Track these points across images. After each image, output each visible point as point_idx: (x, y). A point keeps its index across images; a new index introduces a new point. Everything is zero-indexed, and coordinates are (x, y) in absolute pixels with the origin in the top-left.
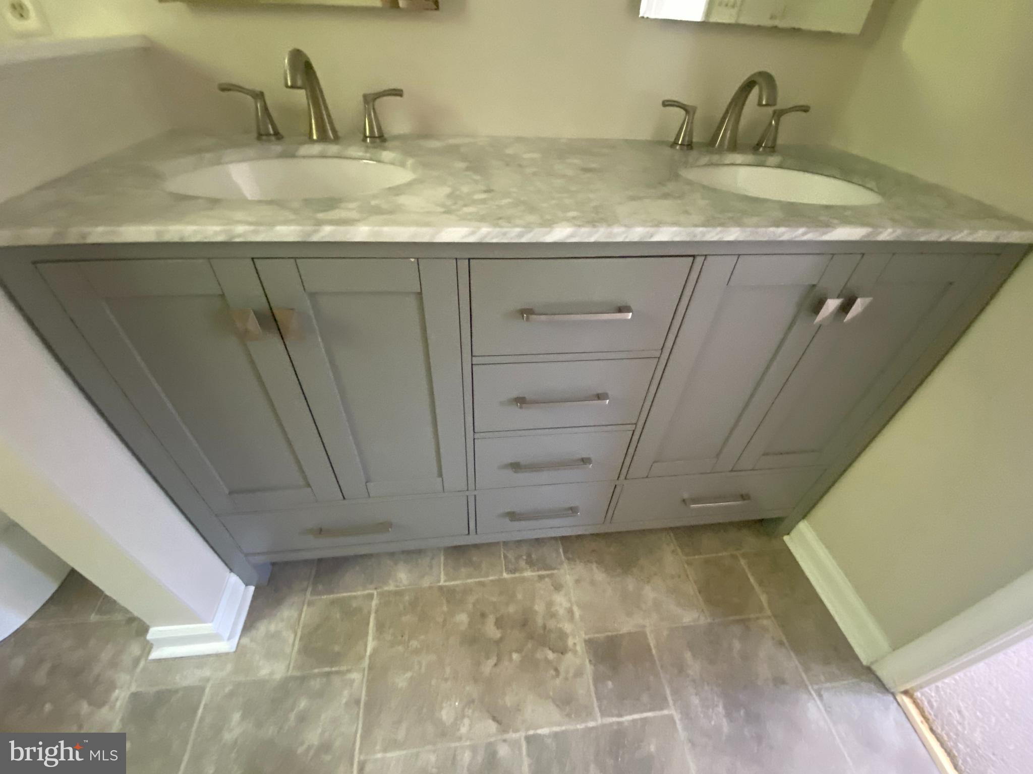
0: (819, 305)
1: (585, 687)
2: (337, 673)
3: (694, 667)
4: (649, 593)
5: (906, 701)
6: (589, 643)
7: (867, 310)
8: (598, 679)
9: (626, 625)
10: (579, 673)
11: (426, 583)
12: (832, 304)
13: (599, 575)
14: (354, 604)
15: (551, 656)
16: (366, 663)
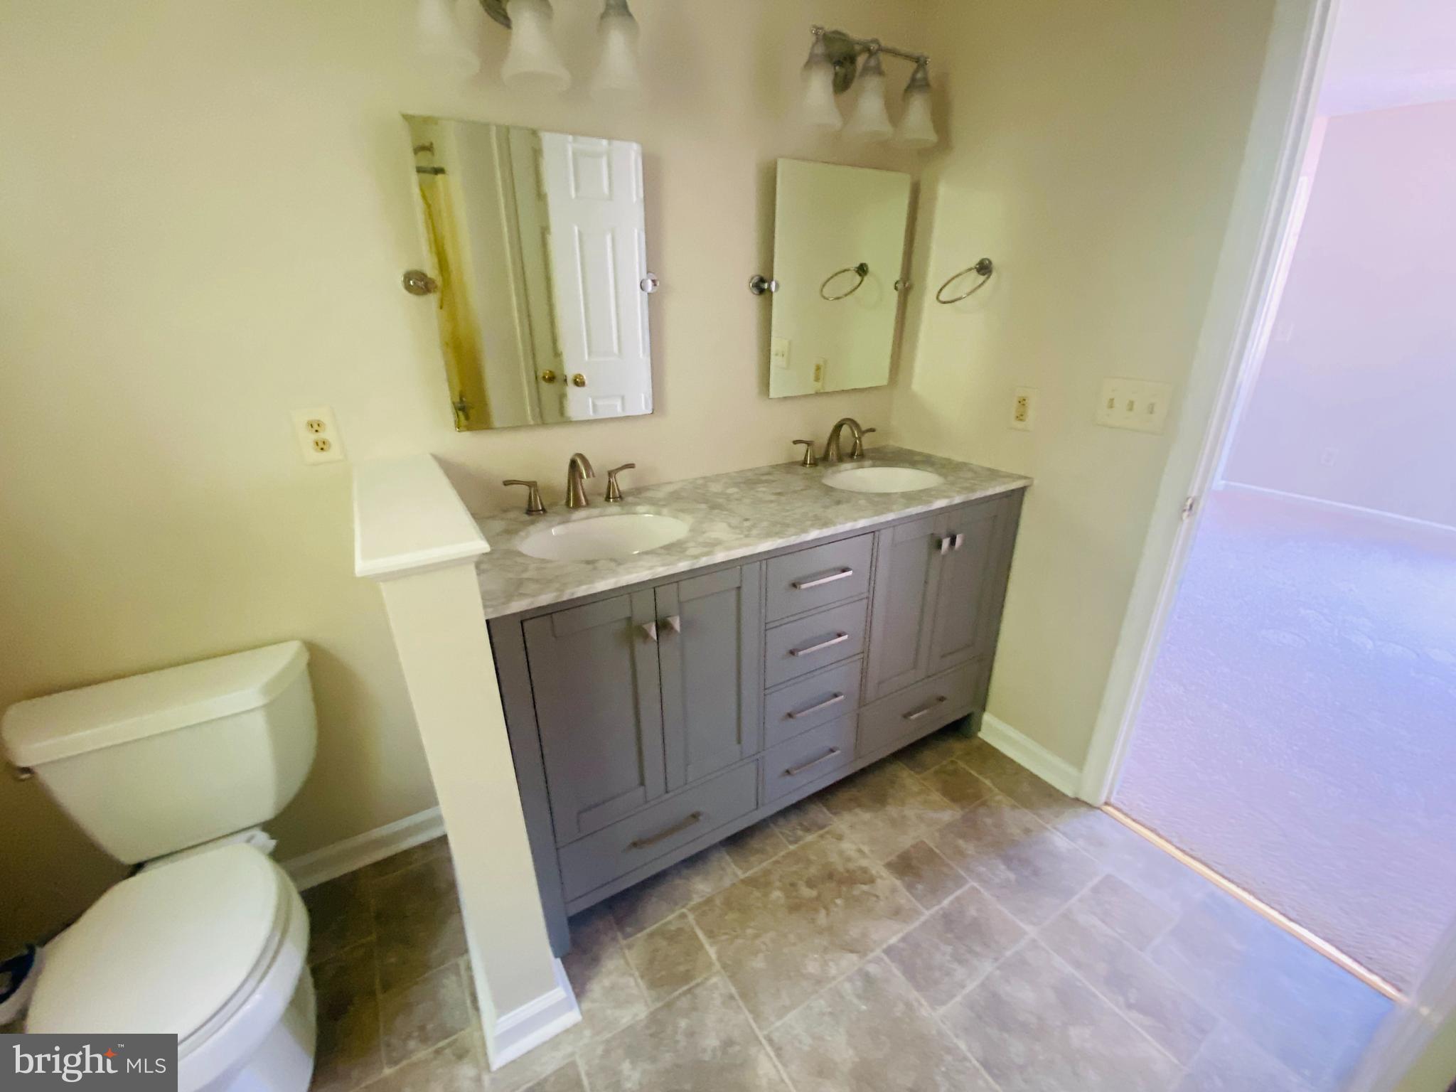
0: (939, 545)
1: (904, 898)
2: (698, 985)
3: (969, 848)
4: (910, 812)
5: (1109, 809)
6: (889, 865)
7: (964, 541)
8: (910, 887)
9: (906, 841)
10: (894, 890)
11: (727, 882)
12: (946, 543)
13: (867, 816)
14: (673, 928)
15: (865, 888)
16: (717, 966)
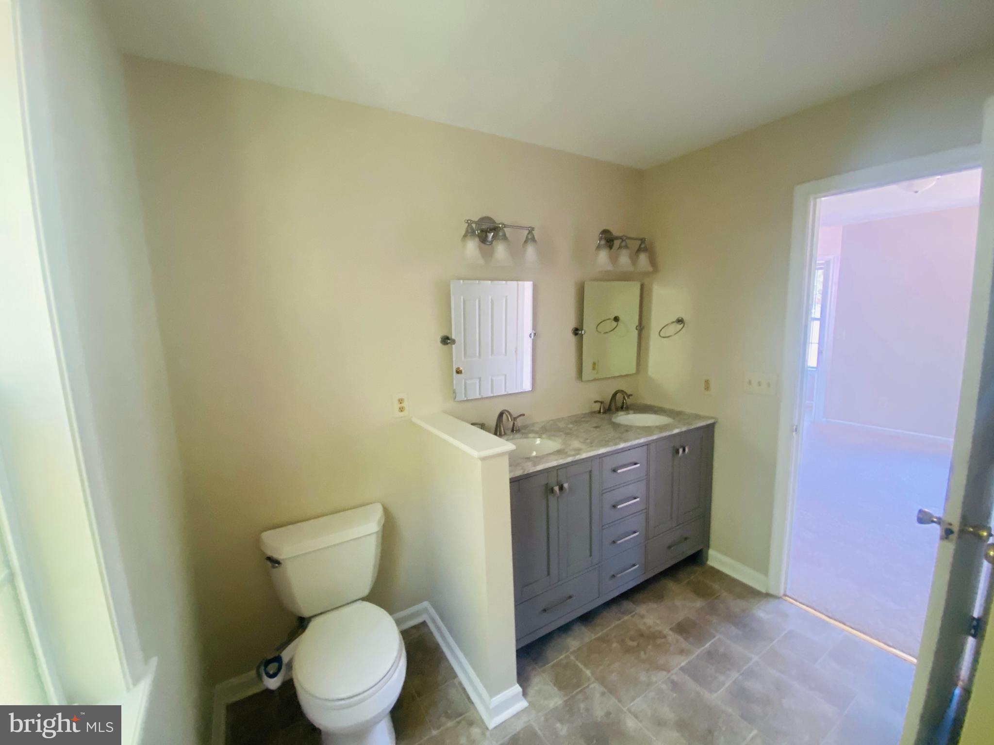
0: (677, 452)
1: (684, 644)
2: (585, 688)
3: (714, 619)
4: (678, 603)
5: (787, 598)
6: (671, 629)
7: (689, 449)
8: (686, 639)
9: (680, 616)
10: (677, 641)
11: (587, 640)
12: (681, 451)
13: (655, 606)
14: (564, 662)
15: (663, 640)
16: (593, 679)
